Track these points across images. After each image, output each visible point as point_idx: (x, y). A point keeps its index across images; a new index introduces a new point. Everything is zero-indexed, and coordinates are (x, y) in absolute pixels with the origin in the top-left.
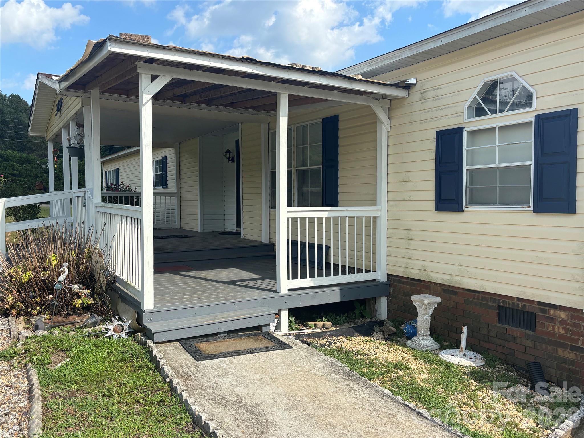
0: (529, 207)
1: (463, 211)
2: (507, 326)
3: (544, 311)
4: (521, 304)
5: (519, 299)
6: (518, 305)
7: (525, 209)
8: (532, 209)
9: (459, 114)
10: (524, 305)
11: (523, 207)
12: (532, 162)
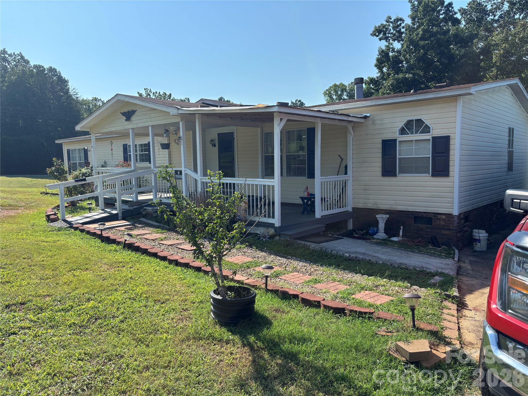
0: (430, 174)
1: (396, 176)
2: (418, 225)
3: (436, 216)
4: (425, 215)
5: (424, 213)
6: (424, 215)
7: (427, 175)
8: (431, 175)
9: (394, 133)
10: (427, 215)
11: (426, 174)
12: (431, 156)
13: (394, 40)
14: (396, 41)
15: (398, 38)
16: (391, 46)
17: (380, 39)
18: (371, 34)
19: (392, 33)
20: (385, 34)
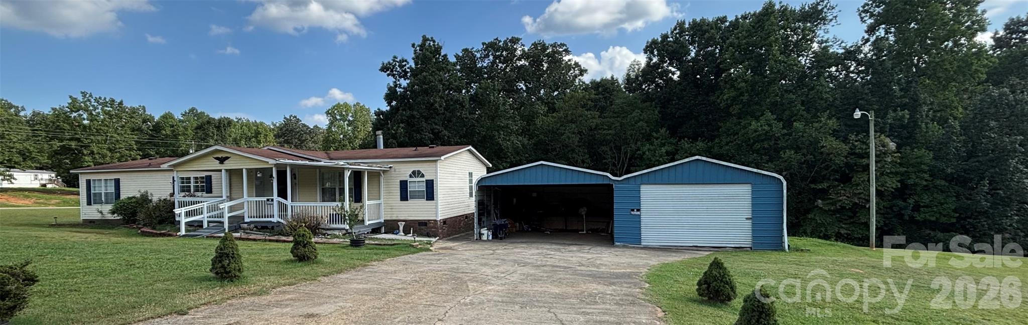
0: (424, 199)
1: (408, 200)
5: (423, 220)
8: (426, 200)
9: (406, 177)
12: (425, 189)
13: (401, 77)
14: (402, 79)
15: (405, 76)
16: (398, 83)
17: (388, 75)
18: (380, 70)
19: (398, 71)
20: (392, 71)
